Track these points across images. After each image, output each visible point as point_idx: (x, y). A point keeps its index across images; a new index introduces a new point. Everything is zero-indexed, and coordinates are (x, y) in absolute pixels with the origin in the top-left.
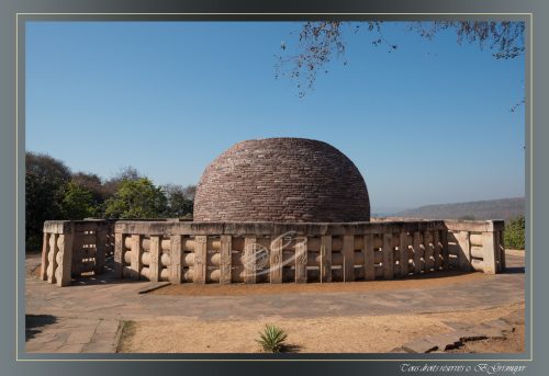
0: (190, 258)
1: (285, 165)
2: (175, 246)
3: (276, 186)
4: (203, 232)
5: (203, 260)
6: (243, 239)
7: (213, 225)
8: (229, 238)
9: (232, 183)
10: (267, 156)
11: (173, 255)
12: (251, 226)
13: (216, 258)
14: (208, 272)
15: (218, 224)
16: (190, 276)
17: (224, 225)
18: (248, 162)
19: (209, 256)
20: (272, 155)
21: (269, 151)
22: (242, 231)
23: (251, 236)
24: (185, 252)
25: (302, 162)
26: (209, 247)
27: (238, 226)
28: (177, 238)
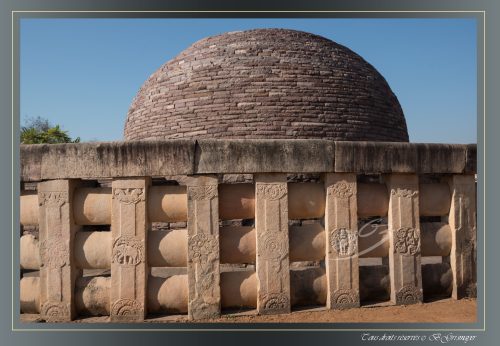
0: (96, 245)
1: (286, 66)
2: (52, 212)
3: (273, 102)
4: (133, 169)
5: (136, 249)
6: (251, 187)
7: (164, 148)
8: (213, 183)
9: (190, 100)
10: (251, 51)
11: (47, 236)
12: (272, 151)
13: (174, 241)
14: (153, 283)
15: (178, 146)
16: (99, 298)
17: (195, 148)
18: (218, 62)
19: (152, 238)
20: (260, 49)
21: (254, 45)
22: (249, 165)
23: (272, 176)
24: (83, 228)
25: (315, 62)
26: (153, 213)
27: (237, 152)
28: (60, 188)
